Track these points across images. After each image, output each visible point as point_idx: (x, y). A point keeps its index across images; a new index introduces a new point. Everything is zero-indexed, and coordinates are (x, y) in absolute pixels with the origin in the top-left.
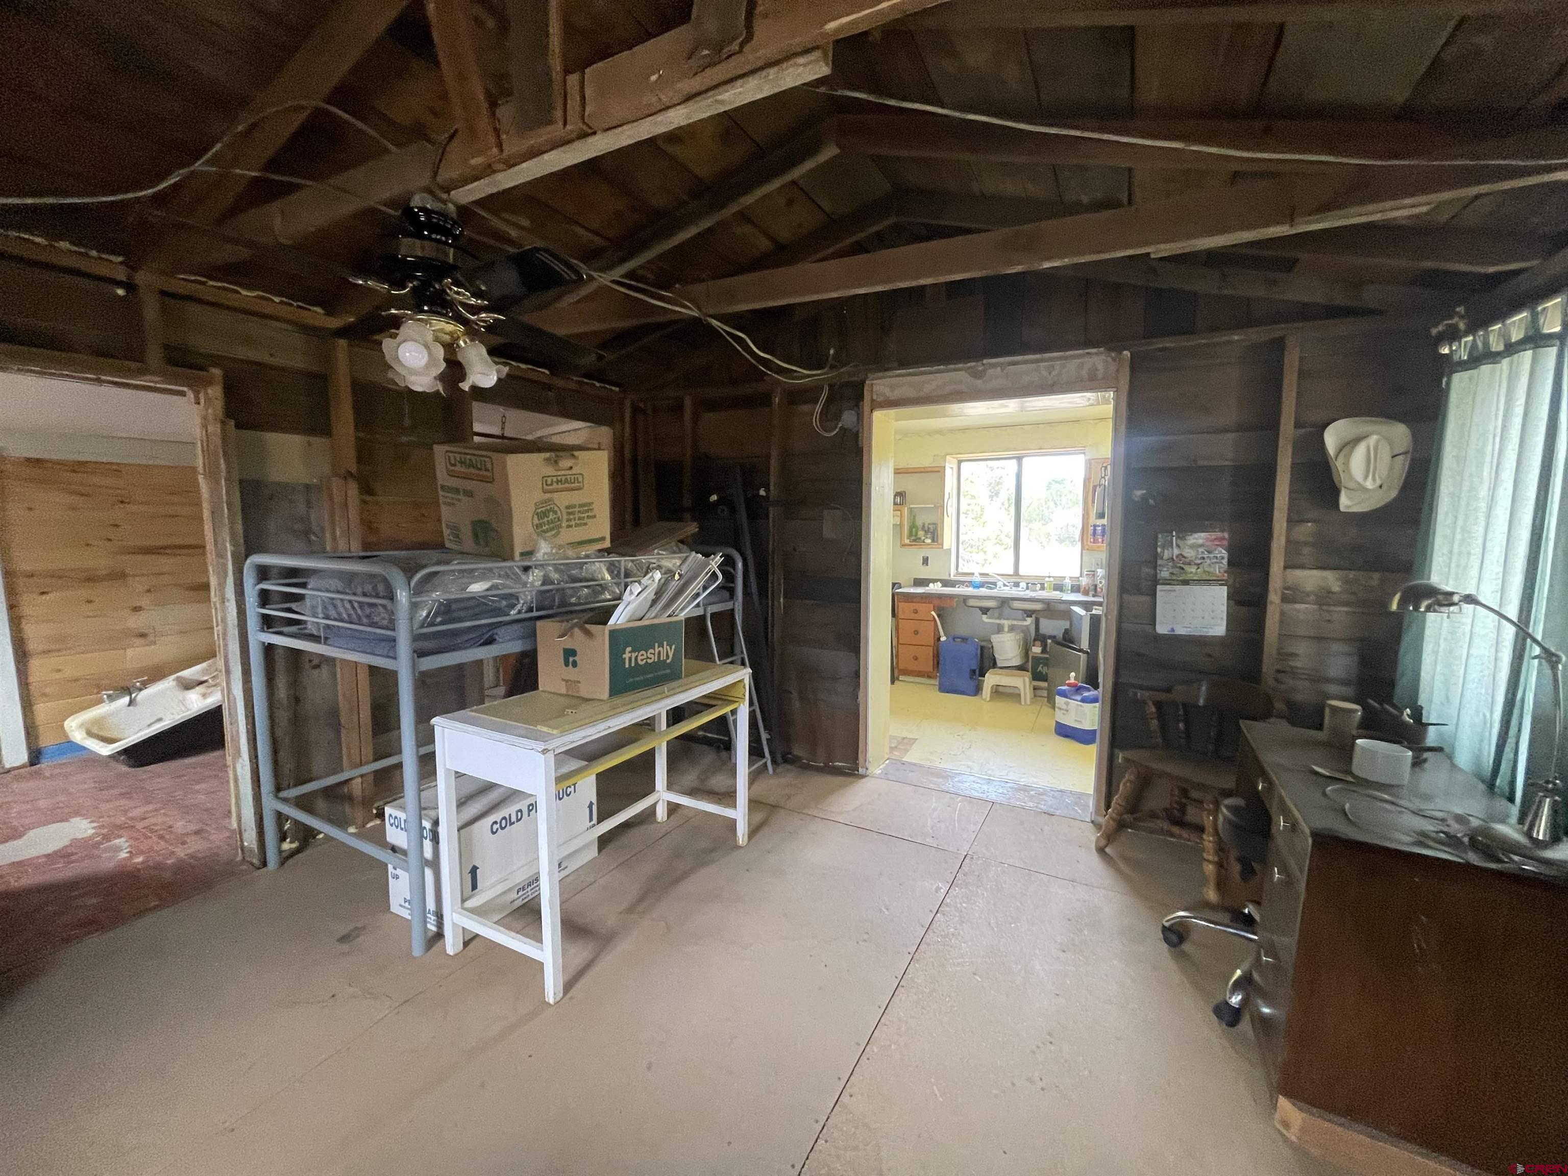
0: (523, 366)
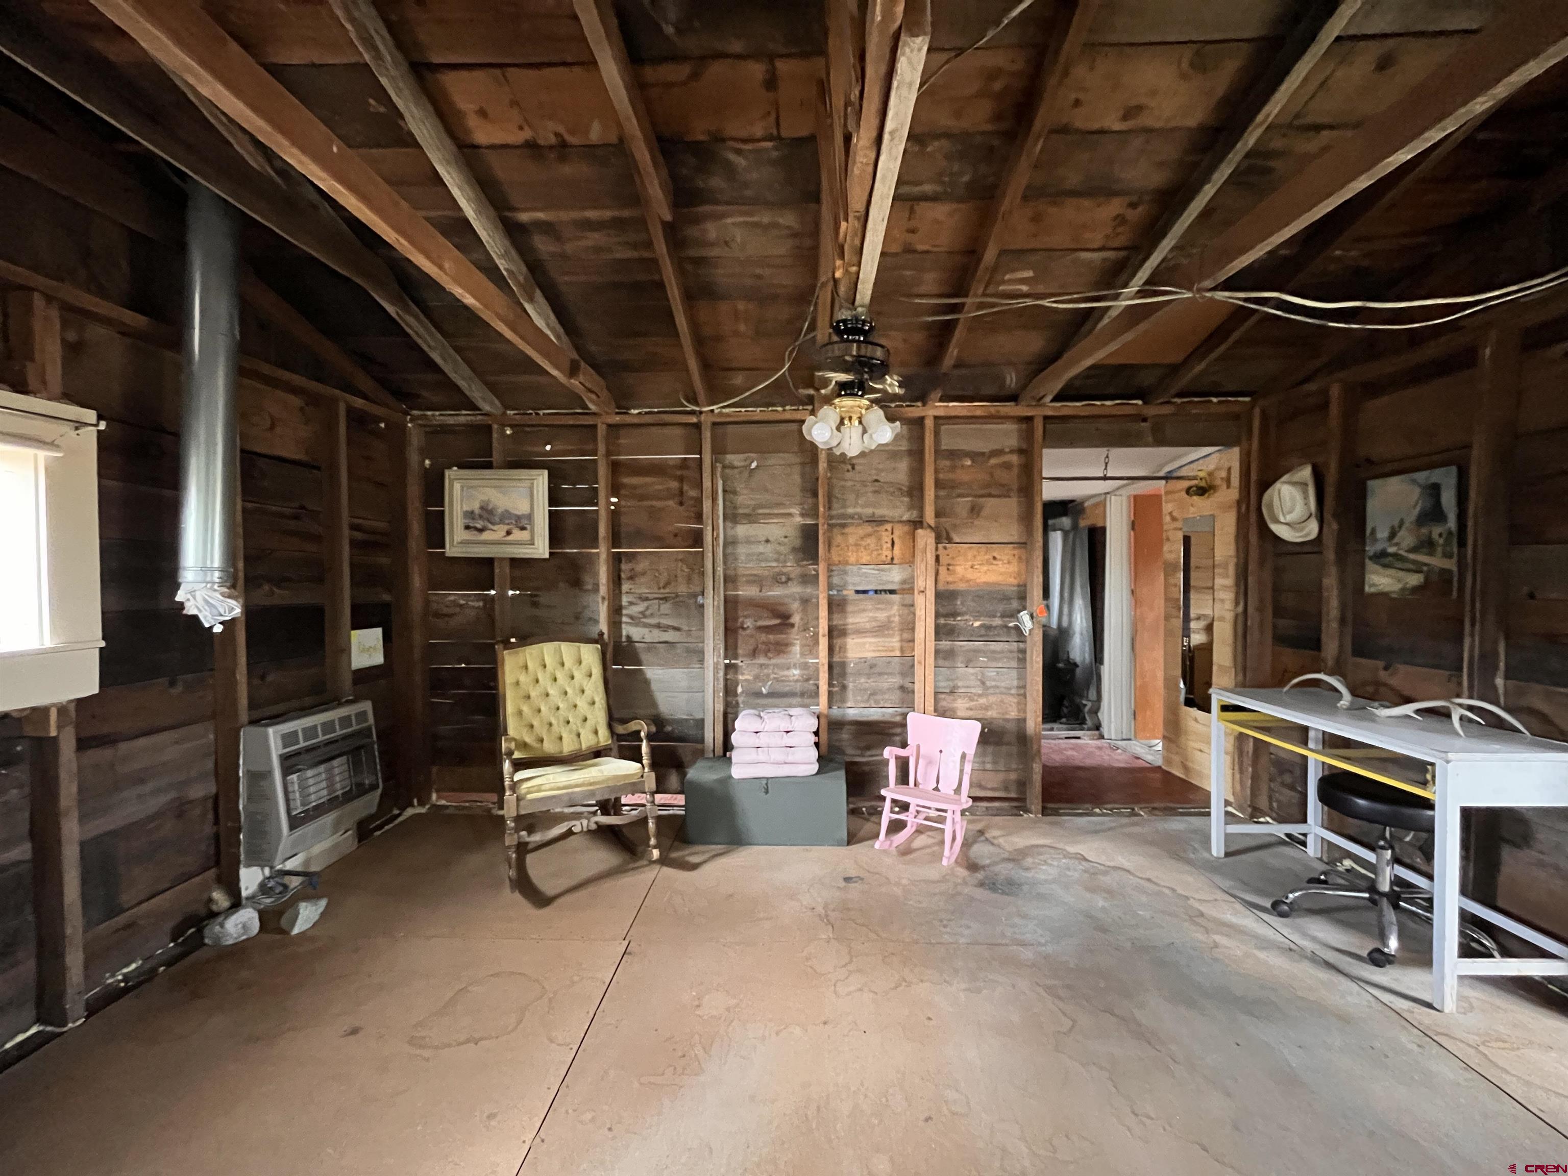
0: (1108, 403)
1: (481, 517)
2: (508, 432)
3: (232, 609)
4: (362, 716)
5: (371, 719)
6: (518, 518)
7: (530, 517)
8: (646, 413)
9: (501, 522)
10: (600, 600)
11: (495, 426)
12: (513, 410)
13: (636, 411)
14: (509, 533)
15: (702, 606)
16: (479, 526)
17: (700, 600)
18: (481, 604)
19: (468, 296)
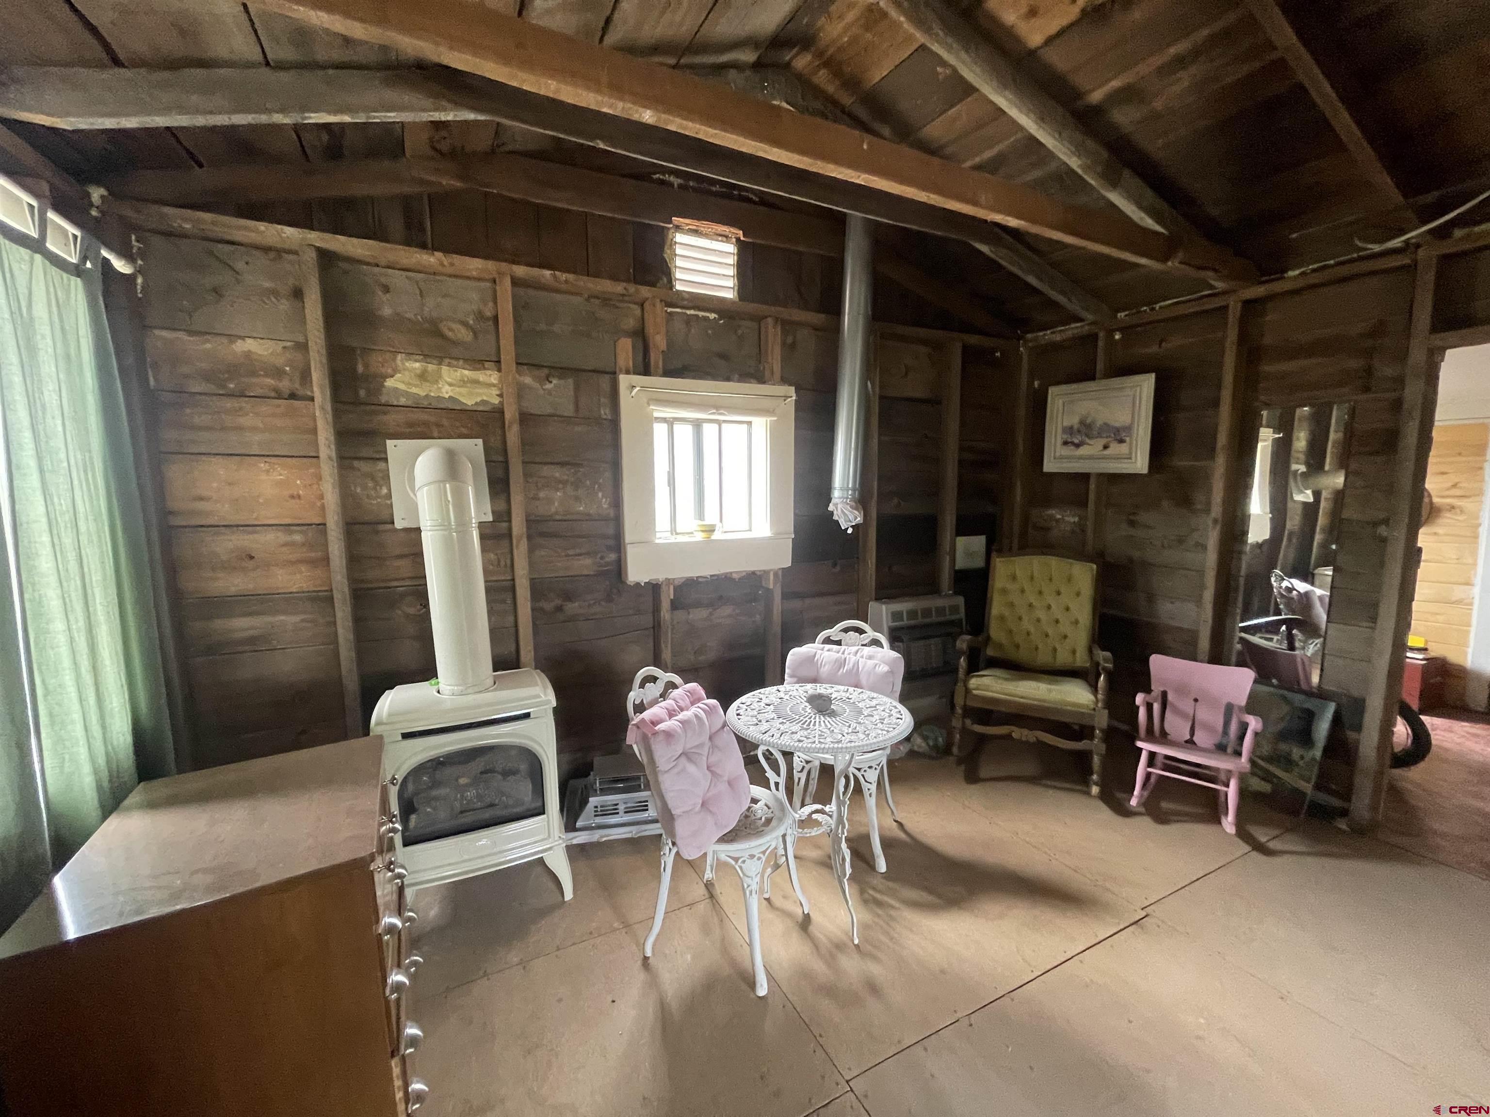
1: (1079, 431)
2: (1117, 337)
3: (856, 518)
4: (955, 609)
5: (962, 610)
6: (1118, 430)
7: (1128, 429)
8: (1314, 271)
9: (1099, 436)
10: (1210, 523)
11: (1101, 335)
12: (1124, 310)
13: (1297, 272)
14: (1106, 447)
15: (1384, 540)
16: (1076, 441)
17: (1383, 530)
18: (1076, 519)
19: (1009, 219)
